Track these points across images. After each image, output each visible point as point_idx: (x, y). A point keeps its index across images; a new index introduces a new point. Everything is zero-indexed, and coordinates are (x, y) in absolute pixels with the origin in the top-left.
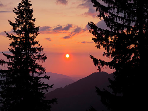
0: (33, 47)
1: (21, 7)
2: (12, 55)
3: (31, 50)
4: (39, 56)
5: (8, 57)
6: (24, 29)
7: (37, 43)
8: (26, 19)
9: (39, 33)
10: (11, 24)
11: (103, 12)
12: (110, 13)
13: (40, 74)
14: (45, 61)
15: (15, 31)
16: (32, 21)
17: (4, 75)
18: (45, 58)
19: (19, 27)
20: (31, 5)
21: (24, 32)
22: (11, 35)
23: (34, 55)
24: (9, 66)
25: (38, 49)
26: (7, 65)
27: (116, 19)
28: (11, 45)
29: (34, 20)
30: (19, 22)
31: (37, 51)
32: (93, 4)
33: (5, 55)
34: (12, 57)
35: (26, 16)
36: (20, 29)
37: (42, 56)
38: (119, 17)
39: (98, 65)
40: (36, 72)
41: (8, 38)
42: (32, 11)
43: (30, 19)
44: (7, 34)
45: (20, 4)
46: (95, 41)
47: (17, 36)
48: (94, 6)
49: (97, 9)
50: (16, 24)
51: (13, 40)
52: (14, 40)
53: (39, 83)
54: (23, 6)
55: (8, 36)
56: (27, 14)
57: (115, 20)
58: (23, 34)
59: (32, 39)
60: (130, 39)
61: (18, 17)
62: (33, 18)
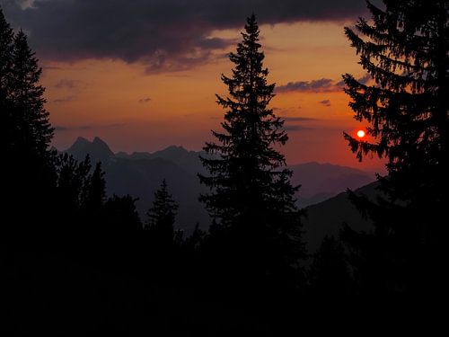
0: (263, 119)
1: (242, 50)
2: (228, 134)
3: (260, 126)
4: (274, 135)
5: (222, 137)
6: (248, 89)
7: (270, 112)
8: (251, 72)
9: (273, 96)
10: (226, 81)
11: (369, 57)
12: (382, 57)
13: (275, 166)
14: (284, 143)
15: (231, 93)
16: (261, 75)
17: (215, 170)
18: (284, 139)
19: (239, 86)
20: (260, 46)
21: (247, 95)
22: (225, 99)
23: (267, 133)
24: (224, 154)
25: (273, 123)
26: (220, 151)
27: (394, 68)
28: (226, 117)
29: (266, 72)
30: (240, 77)
31: (272, 127)
32: (351, 42)
33: (216, 135)
34: (228, 138)
35: (252, 65)
36: (241, 89)
37: (280, 134)
38: (400, 63)
39: (358, 150)
40: (269, 164)
41: (221, 106)
42: (262, 56)
43: (259, 70)
44: (219, 98)
45: (240, 45)
46: (354, 107)
47: (237, 101)
48: (353, 45)
49: (358, 51)
50: (235, 81)
51: (229, 109)
52: (232, 108)
53: (286, 182)
54: (246, 49)
55: (222, 101)
56: (253, 62)
57: (392, 70)
58: (246, 98)
59: (263, 105)
60: (417, 103)
61: (238, 68)
62: (263, 69)
